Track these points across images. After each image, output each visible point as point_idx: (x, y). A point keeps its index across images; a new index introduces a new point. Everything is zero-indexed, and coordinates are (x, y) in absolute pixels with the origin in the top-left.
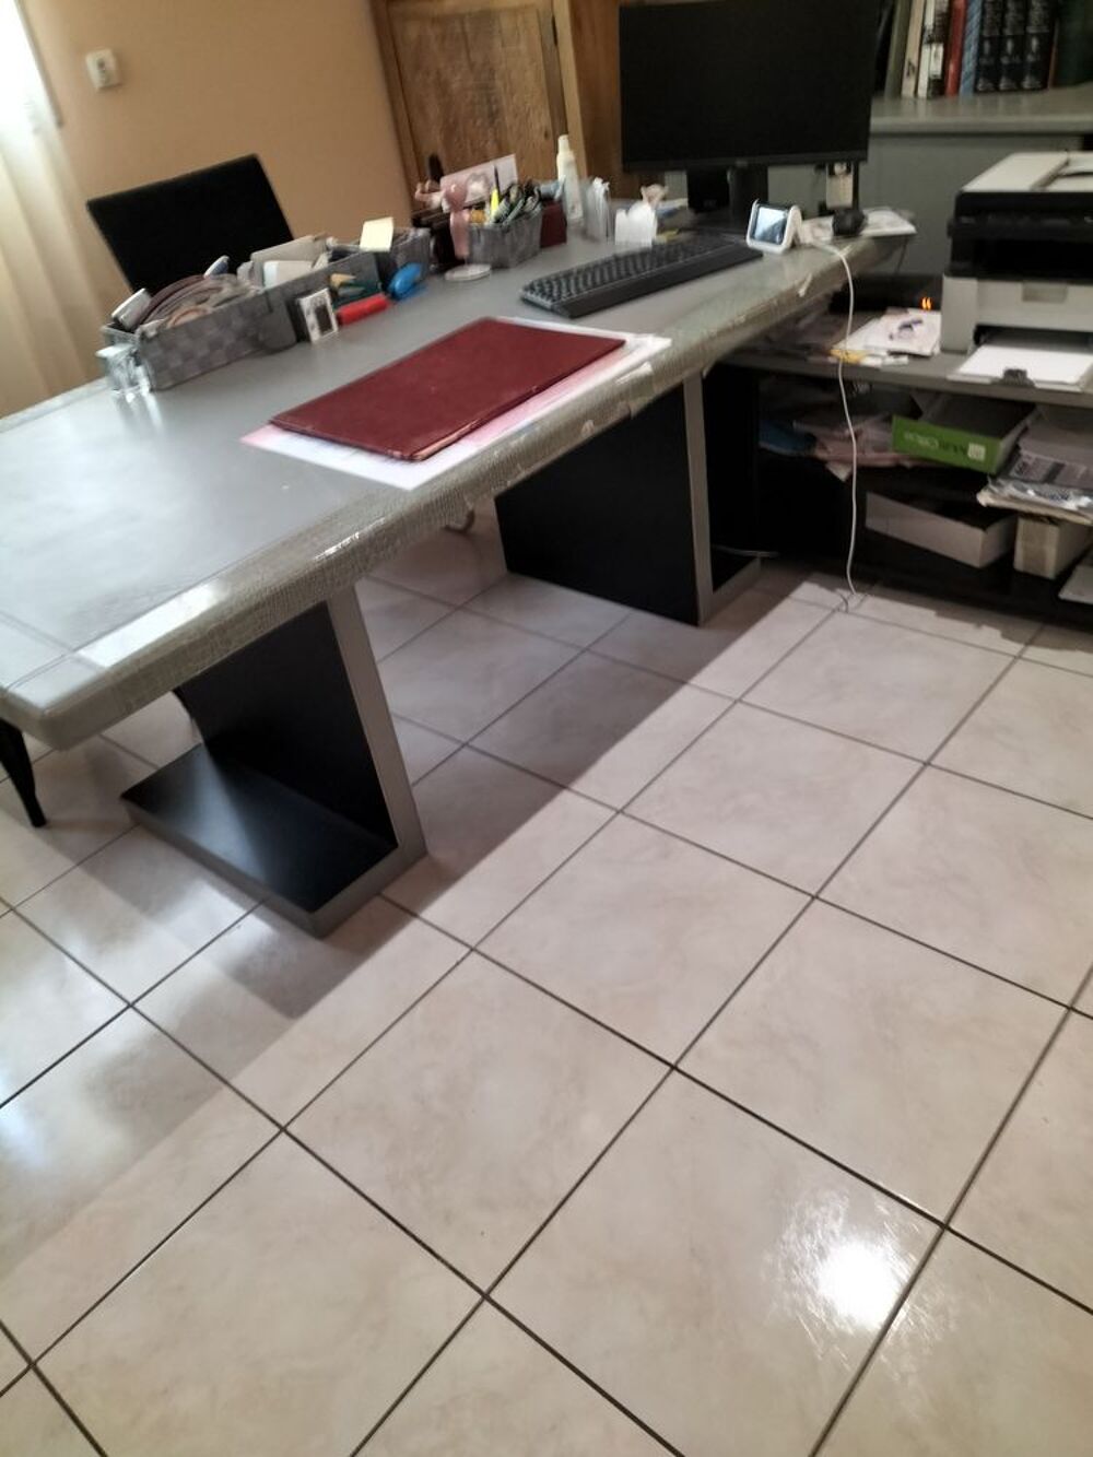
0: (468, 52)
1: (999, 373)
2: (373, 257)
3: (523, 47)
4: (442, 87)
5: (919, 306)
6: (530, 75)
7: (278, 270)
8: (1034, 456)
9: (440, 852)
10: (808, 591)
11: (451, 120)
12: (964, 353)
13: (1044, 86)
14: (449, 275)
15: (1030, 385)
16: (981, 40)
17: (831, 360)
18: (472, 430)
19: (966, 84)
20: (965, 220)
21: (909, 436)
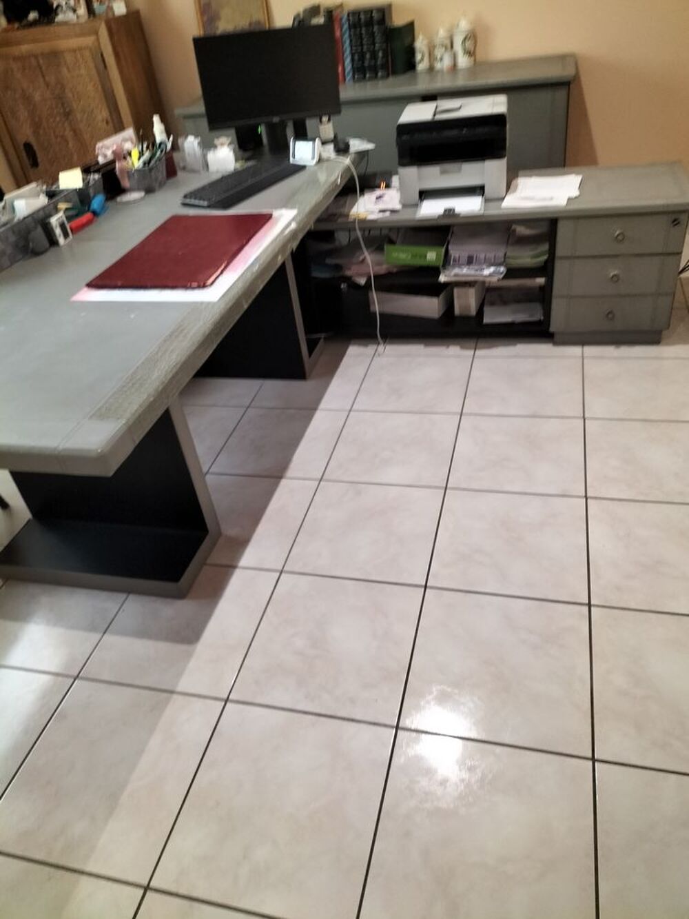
0: (43, 76)
1: (441, 211)
2: (75, 192)
3: (83, 71)
5: (379, 187)
7: (26, 204)
8: (457, 253)
9: (229, 530)
10: (354, 351)
11: (37, 119)
12: (416, 206)
13: (388, 76)
14: (119, 199)
15: (457, 216)
16: (353, 55)
17: (351, 218)
18: (226, 267)
19: (349, 77)
20: (405, 137)
21: (395, 255)
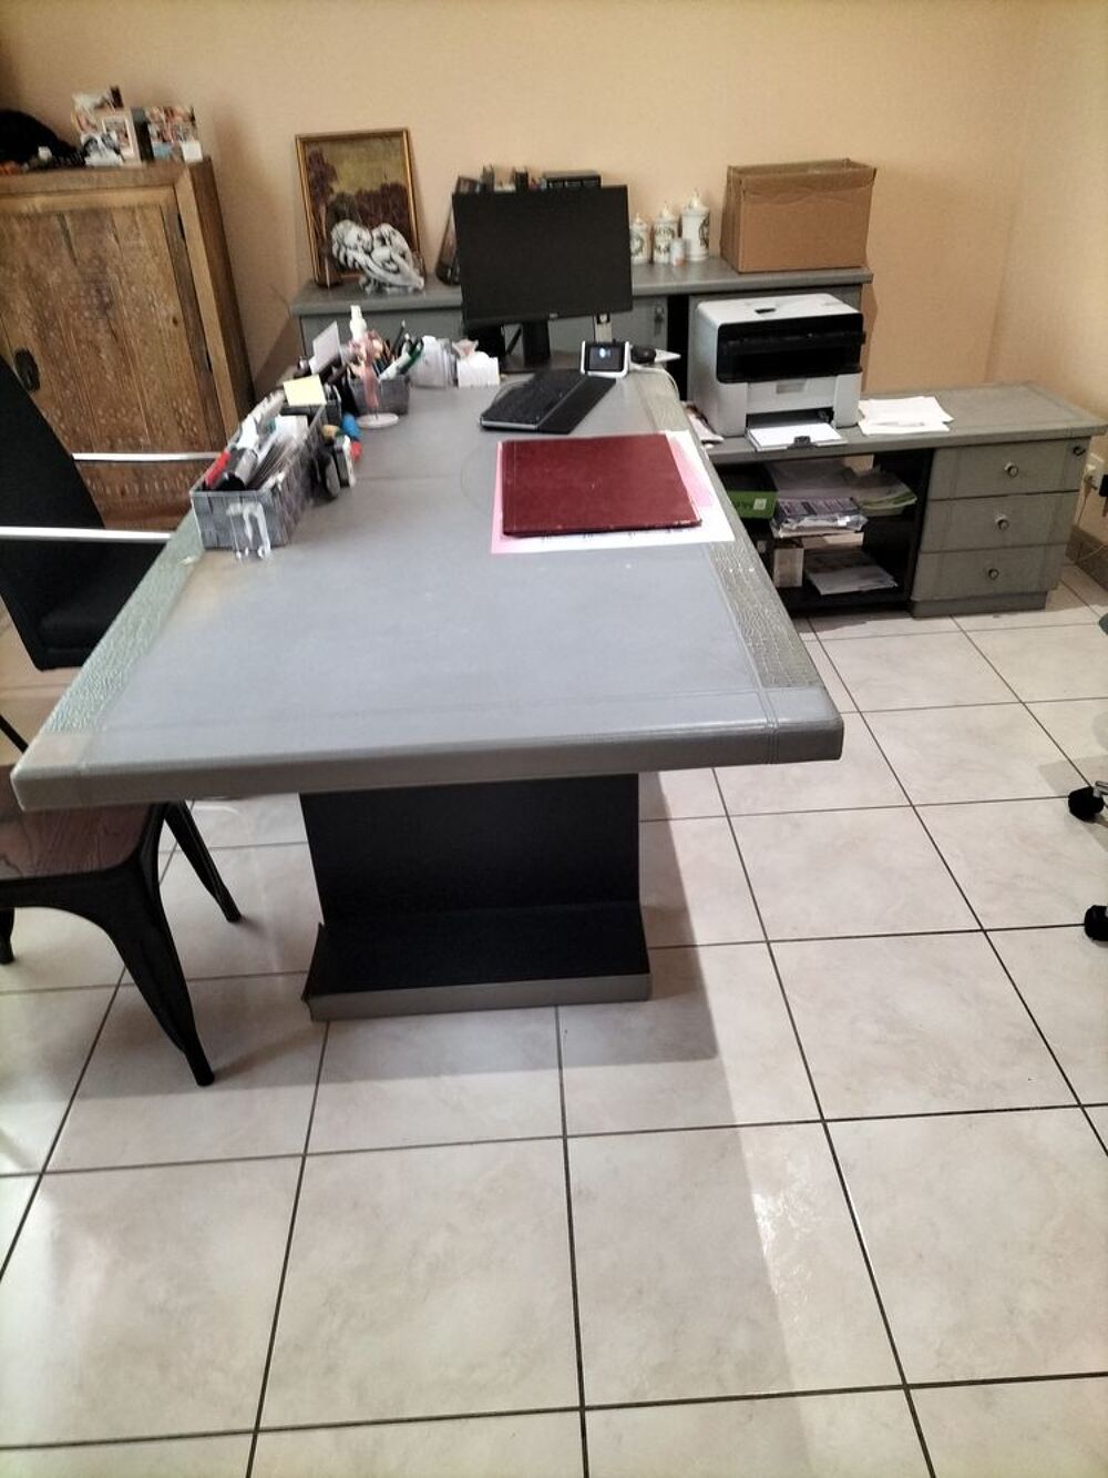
0: (70, 247)
1: (789, 442)
4: (34, 282)
6: (152, 267)
11: (47, 314)
12: (745, 434)
20: (732, 343)
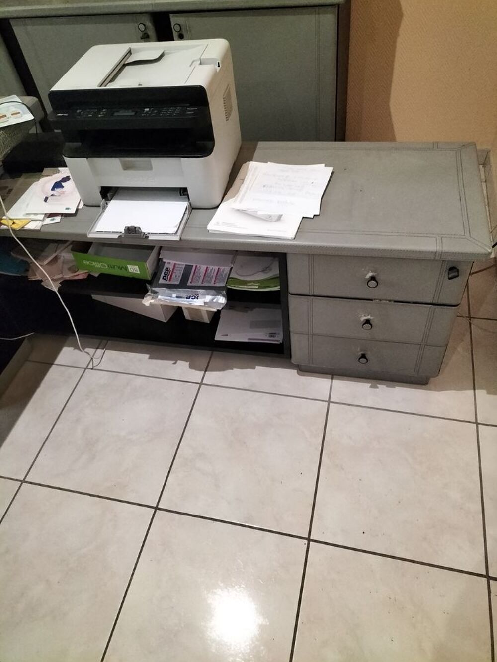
8: (173, 262)
